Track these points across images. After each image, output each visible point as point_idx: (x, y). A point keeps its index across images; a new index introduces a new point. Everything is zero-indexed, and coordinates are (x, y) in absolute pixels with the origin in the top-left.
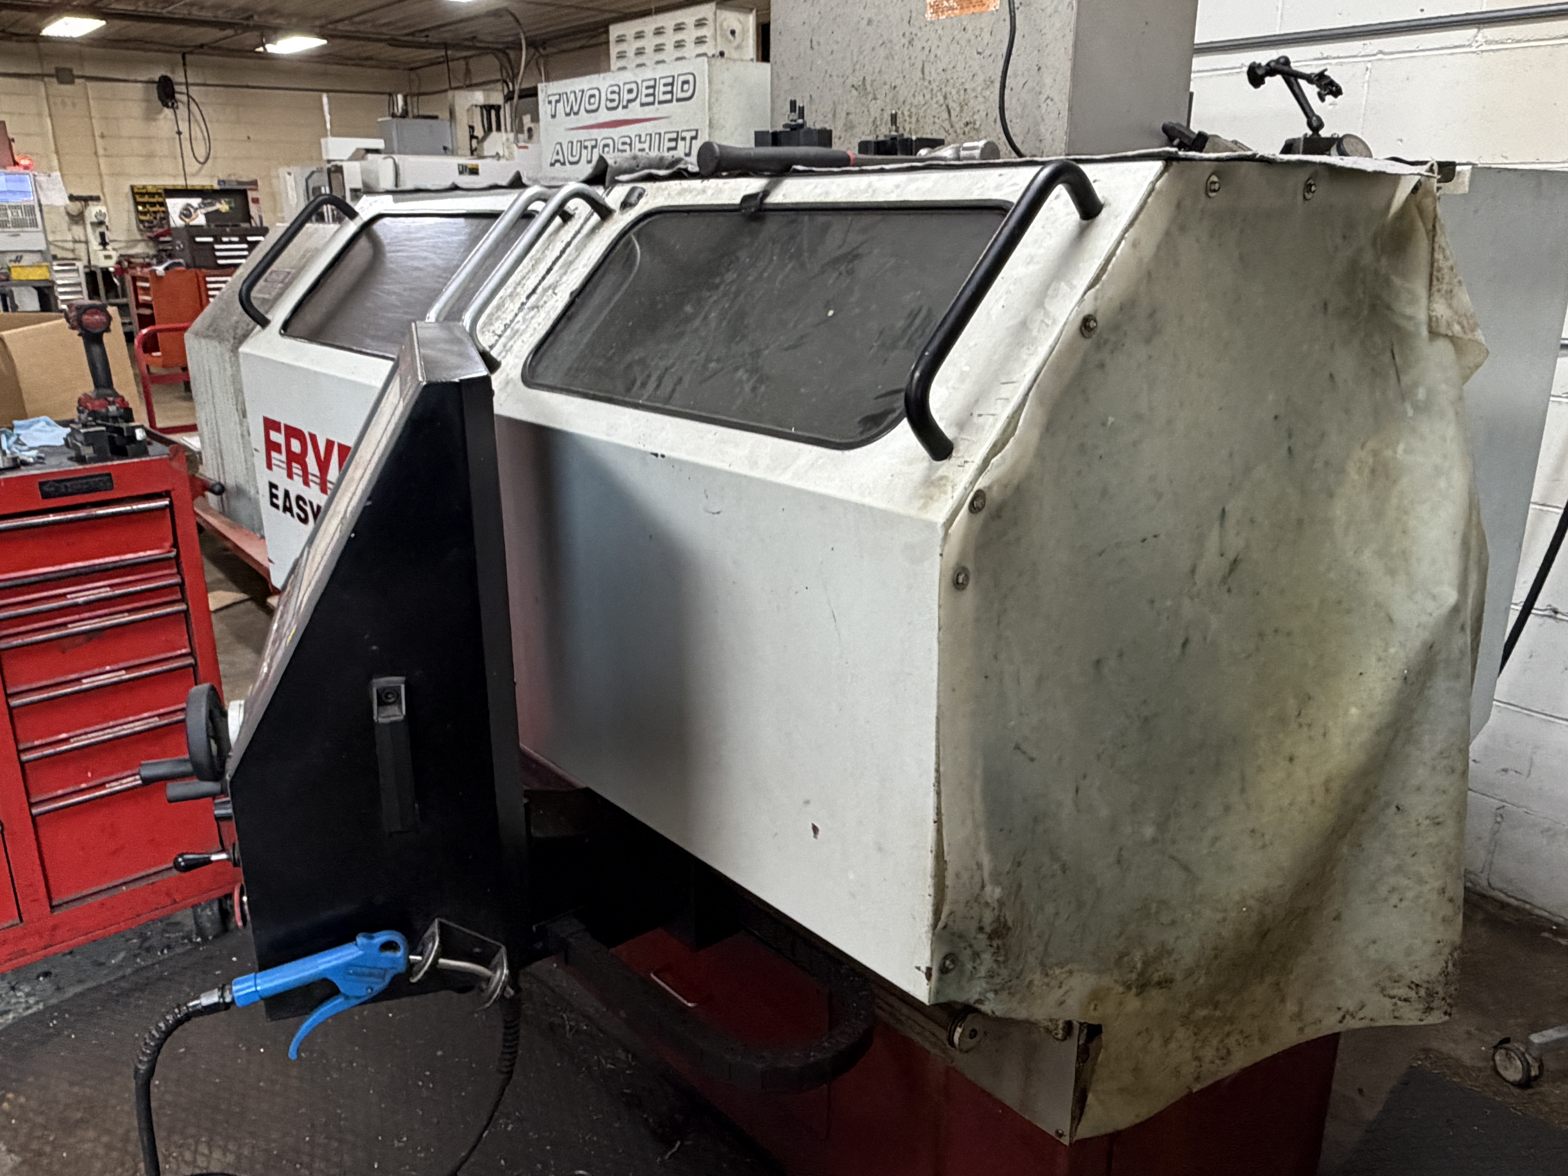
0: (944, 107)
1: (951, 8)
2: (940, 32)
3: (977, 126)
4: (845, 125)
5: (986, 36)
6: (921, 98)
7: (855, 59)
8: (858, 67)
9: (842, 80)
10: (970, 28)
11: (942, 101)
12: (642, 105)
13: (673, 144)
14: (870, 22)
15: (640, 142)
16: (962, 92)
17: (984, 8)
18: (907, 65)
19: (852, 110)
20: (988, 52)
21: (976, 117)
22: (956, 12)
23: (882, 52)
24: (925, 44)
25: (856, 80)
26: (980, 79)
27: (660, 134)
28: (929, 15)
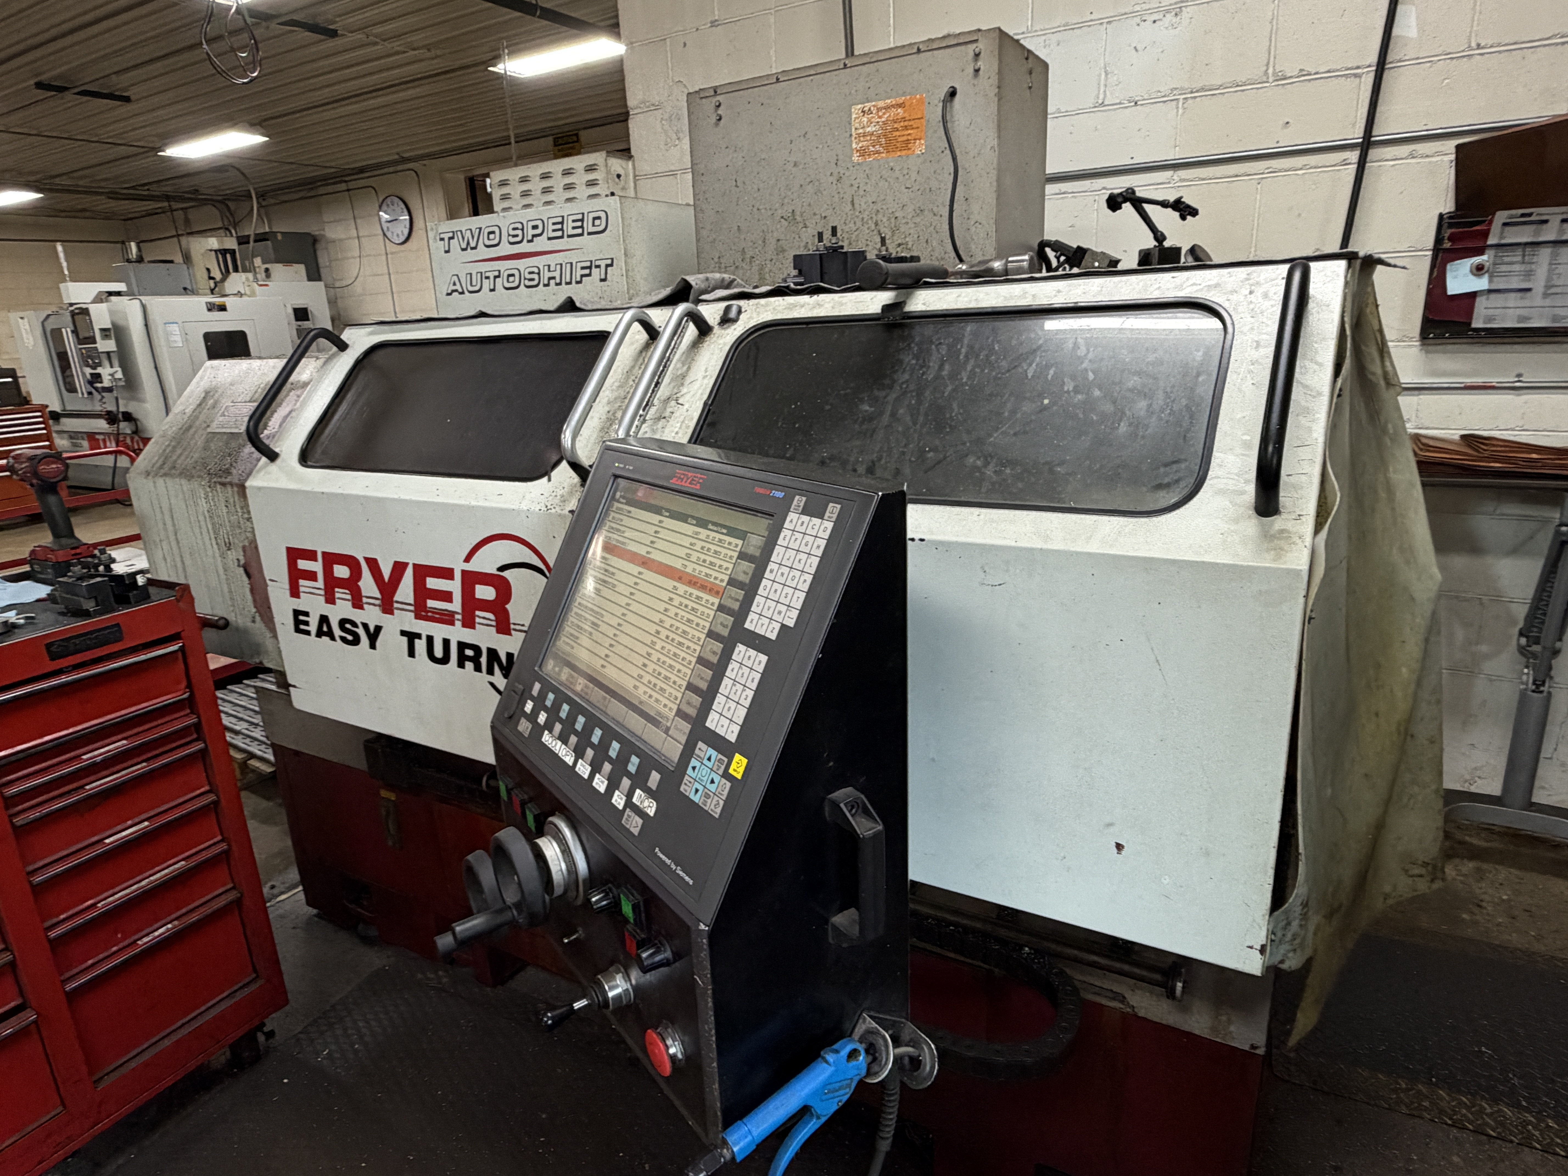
0: (875, 232)
1: (878, 152)
2: (867, 172)
3: (910, 246)
4: (776, 249)
5: (914, 175)
6: (852, 225)
7: (783, 195)
8: (786, 201)
9: (770, 213)
10: (897, 168)
11: (873, 227)
12: (549, 239)
13: (587, 271)
14: (795, 165)
15: (549, 271)
16: (893, 220)
17: (910, 152)
18: (836, 199)
19: (782, 237)
20: (916, 188)
21: (907, 239)
22: (884, 155)
23: (810, 189)
24: (853, 182)
25: (786, 211)
26: (910, 209)
27: (571, 264)
28: (856, 158)
